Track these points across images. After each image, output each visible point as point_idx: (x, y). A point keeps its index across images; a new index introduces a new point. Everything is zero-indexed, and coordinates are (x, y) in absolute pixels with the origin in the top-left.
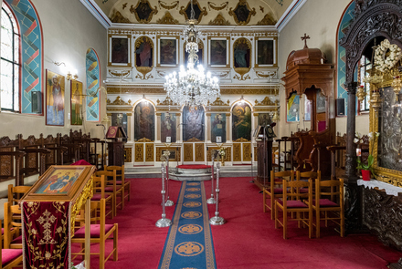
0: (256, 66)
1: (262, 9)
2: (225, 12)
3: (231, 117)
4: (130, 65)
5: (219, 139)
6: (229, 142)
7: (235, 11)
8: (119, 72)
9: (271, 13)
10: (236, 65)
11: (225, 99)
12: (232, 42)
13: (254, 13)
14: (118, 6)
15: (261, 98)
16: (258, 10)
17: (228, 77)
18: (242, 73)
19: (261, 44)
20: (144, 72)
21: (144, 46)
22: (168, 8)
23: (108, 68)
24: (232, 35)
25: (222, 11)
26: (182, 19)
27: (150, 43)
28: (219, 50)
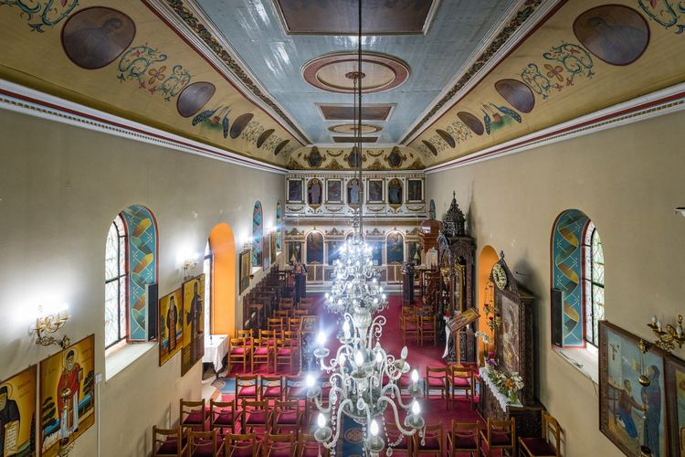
0: (407, 203)
1: (412, 155)
2: (381, 159)
4: (303, 203)
7: (389, 158)
8: (295, 208)
9: (419, 159)
10: (391, 202)
11: (381, 229)
12: (387, 182)
13: (405, 159)
14: (294, 155)
15: (411, 229)
16: (408, 156)
17: (384, 211)
18: (395, 208)
19: (411, 183)
20: (315, 208)
21: (315, 186)
22: (335, 156)
23: (286, 205)
24: (388, 177)
25: (379, 157)
26: (346, 164)
27: (320, 184)
28: (376, 189)
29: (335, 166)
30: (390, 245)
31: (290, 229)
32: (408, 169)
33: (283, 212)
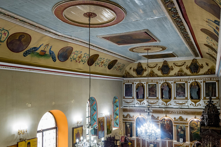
0: (204, 98)
1: (207, 64)
2: (184, 68)
3: (189, 128)
4: (133, 98)
5: (181, 140)
6: (188, 143)
7: (190, 67)
8: (128, 101)
10: (192, 98)
11: (184, 117)
12: (189, 84)
13: (202, 67)
14: (127, 69)
16: (204, 65)
17: (187, 105)
18: (195, 103)
20: (140, 102)
22: (152, 68)
23: (123, 99)
24: (189, 80)
25: (182, 67)
26: (159, 73)
27: (143, 86)
28: (181, 89)
29: (152, 75)
30: (192, 128)
31: (125, 114)
32: (204, 74)
33: (122, 104)
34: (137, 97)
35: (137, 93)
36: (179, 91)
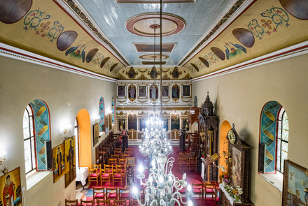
0: (182, 97)
1: (185, 72)
2: (168, 73)
3: (170, 120)
4: (126, 98)
6: (170, 131)
7: (172, 73)
8: (121, 101)
9: (188, 74)
10: (173, 97)
11: (168, 112)
12: (171, 87)
13: (181, 73)
14: (120, 72)
15: (184, 112)
16: (183, 72)
17: (169, 102)
18: (176, 100)
19: (184, 87)
20: (132, 101)
22: (143, 72)
23: (117, 99)
24: (171, 83)
26: (149, 77)
27: (135, 87)
28: (165, 90)
29: (143, 78)
30: (172, 120)
31: (119, 112)
32: (183, 79)
33: (115, 103)
34: (130, 97)
35: (129, 94)
36: (164, 92)
